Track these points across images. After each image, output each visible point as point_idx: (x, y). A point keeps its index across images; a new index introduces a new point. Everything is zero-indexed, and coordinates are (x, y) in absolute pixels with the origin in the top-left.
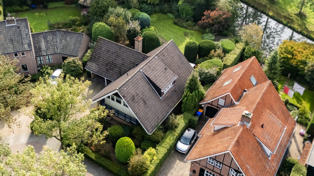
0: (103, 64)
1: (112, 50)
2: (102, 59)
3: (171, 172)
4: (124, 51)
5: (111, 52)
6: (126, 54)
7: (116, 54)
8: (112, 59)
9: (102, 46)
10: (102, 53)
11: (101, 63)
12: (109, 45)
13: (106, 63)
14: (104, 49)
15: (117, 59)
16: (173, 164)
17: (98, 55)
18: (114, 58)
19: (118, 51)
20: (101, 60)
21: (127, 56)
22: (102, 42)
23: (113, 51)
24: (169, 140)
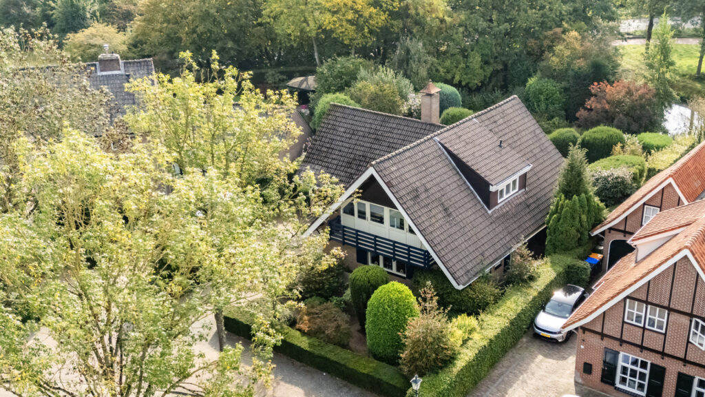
0: (340, 163)
1: (363, 129)
2: (337, 152)
3: (521, 378)
4: (394, 126)
5: (361, 134)
6: (400, 132)
7: (373, 136)
8: (363, 149)
9: (337, 124)
10: (338, 138)
11: (335, 162)
12: (356, 118)
13: (346, 160)
14: (343, 130)
15: (376, 147)
16: (529, 364)
17: (328, 145)
18: (369, 145)
19: (378, 128)
20: (334, 157)
21: (402, 137)
22: (337, 114)
23: (367, 130)
24: (514, 305)
